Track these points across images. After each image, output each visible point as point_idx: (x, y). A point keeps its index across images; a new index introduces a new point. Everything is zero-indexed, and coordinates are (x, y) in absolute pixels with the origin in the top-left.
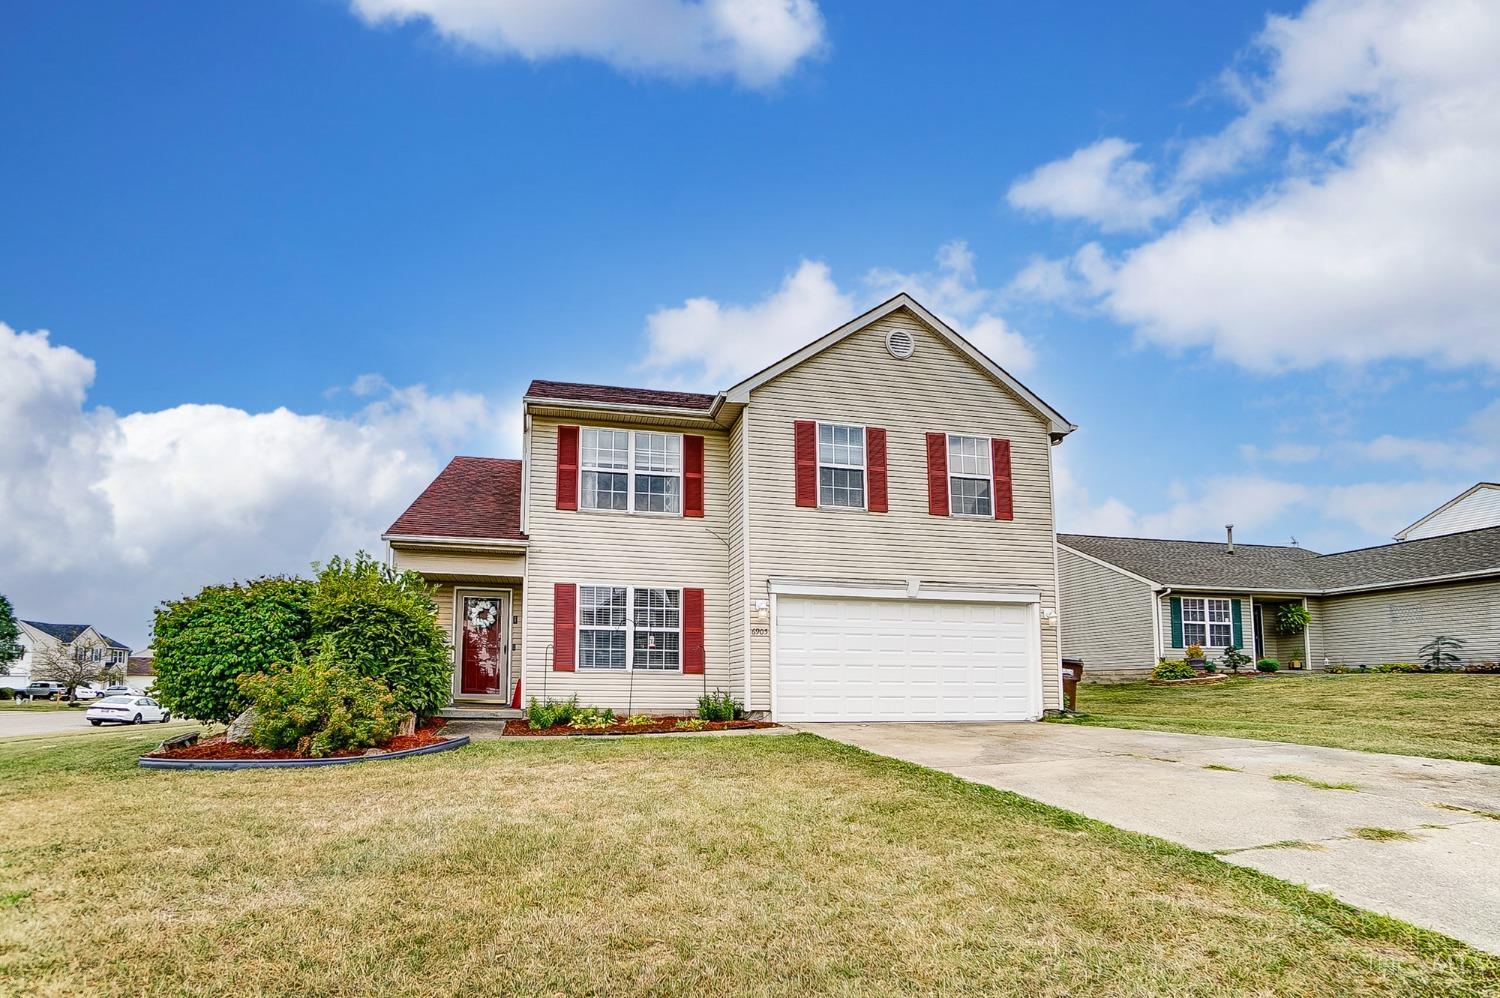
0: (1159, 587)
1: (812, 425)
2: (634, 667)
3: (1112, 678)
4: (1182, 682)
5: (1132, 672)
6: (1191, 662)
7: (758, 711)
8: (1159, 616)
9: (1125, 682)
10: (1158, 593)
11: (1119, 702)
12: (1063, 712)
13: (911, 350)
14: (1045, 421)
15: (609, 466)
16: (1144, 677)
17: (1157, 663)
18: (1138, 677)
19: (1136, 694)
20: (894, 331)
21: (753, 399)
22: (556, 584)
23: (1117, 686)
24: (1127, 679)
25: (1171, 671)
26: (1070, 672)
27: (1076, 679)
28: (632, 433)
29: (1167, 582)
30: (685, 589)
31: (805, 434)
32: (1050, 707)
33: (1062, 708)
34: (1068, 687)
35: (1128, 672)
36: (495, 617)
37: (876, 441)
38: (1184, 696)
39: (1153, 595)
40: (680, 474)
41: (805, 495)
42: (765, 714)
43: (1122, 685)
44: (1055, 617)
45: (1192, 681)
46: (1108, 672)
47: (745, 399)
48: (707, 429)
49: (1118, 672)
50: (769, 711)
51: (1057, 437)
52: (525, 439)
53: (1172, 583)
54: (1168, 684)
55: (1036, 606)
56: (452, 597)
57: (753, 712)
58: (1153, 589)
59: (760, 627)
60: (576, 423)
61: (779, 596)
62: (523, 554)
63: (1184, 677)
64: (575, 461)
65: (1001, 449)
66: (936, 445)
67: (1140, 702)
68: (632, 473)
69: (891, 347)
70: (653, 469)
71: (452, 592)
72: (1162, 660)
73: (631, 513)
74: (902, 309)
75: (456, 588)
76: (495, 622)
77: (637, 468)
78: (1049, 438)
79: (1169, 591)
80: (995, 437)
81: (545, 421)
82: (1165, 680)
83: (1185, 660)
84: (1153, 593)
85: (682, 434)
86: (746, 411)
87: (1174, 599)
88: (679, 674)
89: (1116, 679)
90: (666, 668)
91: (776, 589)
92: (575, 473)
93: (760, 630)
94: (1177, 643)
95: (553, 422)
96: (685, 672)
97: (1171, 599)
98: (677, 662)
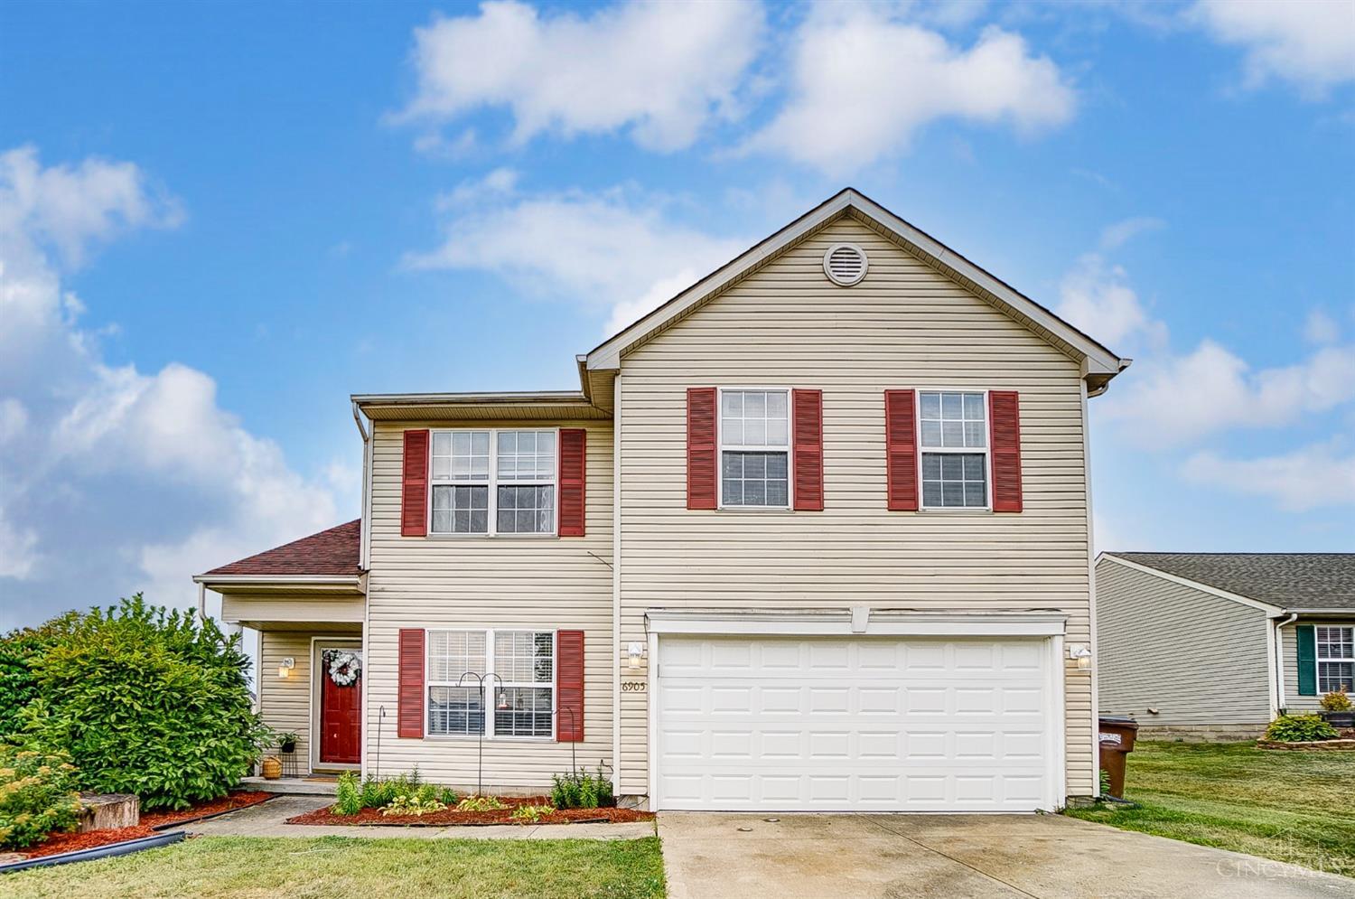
0: (1279, 612)
1: (712, 392)
2: (497, 733)
3: (1205, 735)
4: (1313, 746)
5: (1235, 728)
6: (1330, 716)
7: (631, 796)
8: (1278, 652)
9: (1224, 742)
10: (1277, 620)
11: (1208, 774)
12: (1098, 800)
13: (862, 271)
14: (1077, 358)
15: (466, 477)
16: (1253, 735)
17: (1274, 717)
18: (1244, 735)
19: (1236, 761)
20: (837, 246)
21: (628, 364)
22: (401, 630)
23: (1213, 746)
24: (1229, 738)
25: (1296, 729)
26: (1116, 738)
27: (1124, 749)
28: (493, 432)
29: (1291, 605)
30: (559, 632)
31: (702, 406)
32: (1077, 792)
33: (1097, 794)
34: (1110, 760)
35: (1229, 728)
36: (356, 672)
37: (808, 407)
38: (1316, 768)
39: (1270, 624)
40: (555, 481)
41: (701, 493)
42: (641, 799)
43: (1219, 745)
44: (1088, 658)
45: (1330, 745)
46: (1199, 728)
47: (614, 363)
48: (590, 419)
49: (1213, 728)
50: (646, 796)
51: (1096, 383)
52: (366, 450)
53: (1299, 606)
54: (1291, 748)
55: (1058, 642)
56: (309, 650)
57: (624, 796)
58: (1269, 615)
59: (634, 680)
60: (424, 426)
61: (661, 637)
62: (362, 595)
63: (1318, 737)
64: (424, 476)
65: (1005, 408)
66: (900, 407)
67: (1240, 775)
68: (493, 484)
69: (831, 270)
70: (520, 478)
71: (309, 644)
72: (1282, 712)
73: (492, 535)
74: (848, 213)
75: (314, 638)
76: (356, 679)
77: (499, 478)
78: (1084, 385)
79: (1295, 617)
80: (994, 389)
81: (389, 426)
82: (1286, 741)
83: (1319, 714)
84: (1269, 622)
85: (558, 428)
86: (618, 381)
87: (1304, 629)
88: (551, 742)
89: (1211, 738)
90: (537, 734)
91: (658, 626)
92: (424, 489)
93: (635, 684)
94: (1306, 689)
95: (395, 426)
96: (559, 740)
97: (1297, 628)
98: (550, 726)
